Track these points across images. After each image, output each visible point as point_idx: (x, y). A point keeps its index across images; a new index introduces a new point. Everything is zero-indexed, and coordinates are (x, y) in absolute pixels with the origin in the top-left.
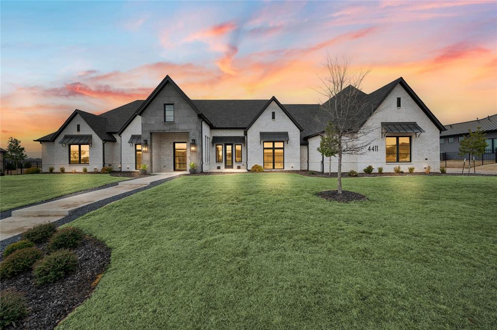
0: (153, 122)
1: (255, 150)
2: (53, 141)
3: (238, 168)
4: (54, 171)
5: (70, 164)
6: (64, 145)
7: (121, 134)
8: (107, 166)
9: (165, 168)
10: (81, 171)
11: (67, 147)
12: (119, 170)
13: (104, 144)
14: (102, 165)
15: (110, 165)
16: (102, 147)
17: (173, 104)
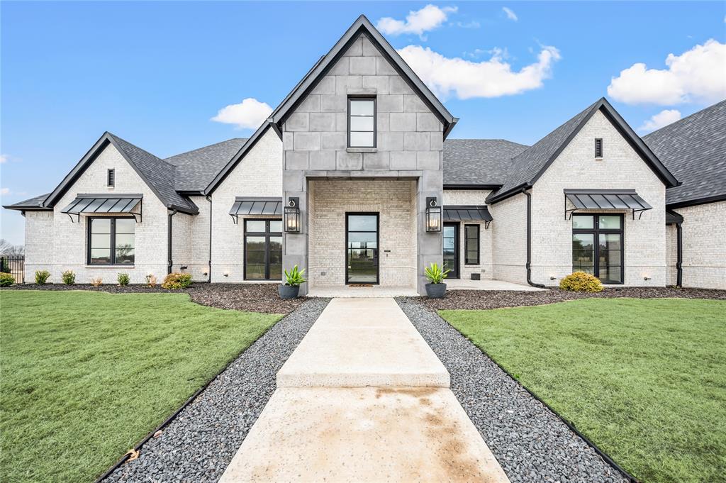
0: (317, 148)
1: (553, 235)
2: (50, 208)
3: (472, 279)
4: (47, 281)
5: (89, 263)
6: (75, 218)
7: (210, 194)
8: (176, 269)
9: (323, 277)
10: (114, 283)
11: (84, 222)
12: (206, 279)
13: (170, 216)
14: (166, 268)
15: (183, 268)
16: (167, 225)
17: (373, 97)
